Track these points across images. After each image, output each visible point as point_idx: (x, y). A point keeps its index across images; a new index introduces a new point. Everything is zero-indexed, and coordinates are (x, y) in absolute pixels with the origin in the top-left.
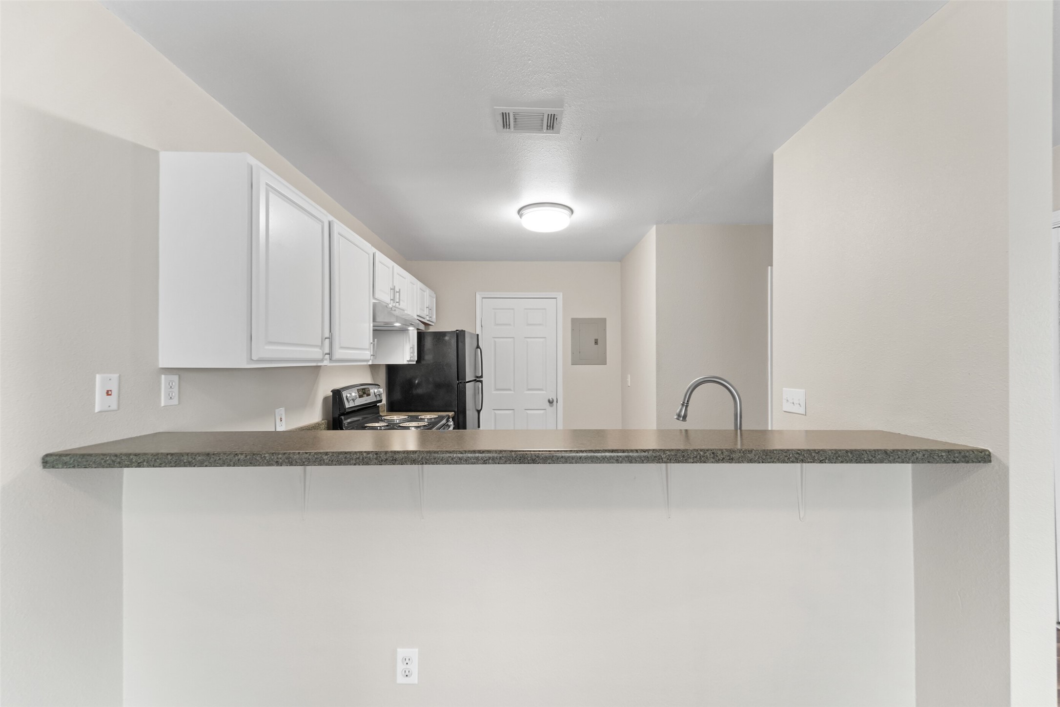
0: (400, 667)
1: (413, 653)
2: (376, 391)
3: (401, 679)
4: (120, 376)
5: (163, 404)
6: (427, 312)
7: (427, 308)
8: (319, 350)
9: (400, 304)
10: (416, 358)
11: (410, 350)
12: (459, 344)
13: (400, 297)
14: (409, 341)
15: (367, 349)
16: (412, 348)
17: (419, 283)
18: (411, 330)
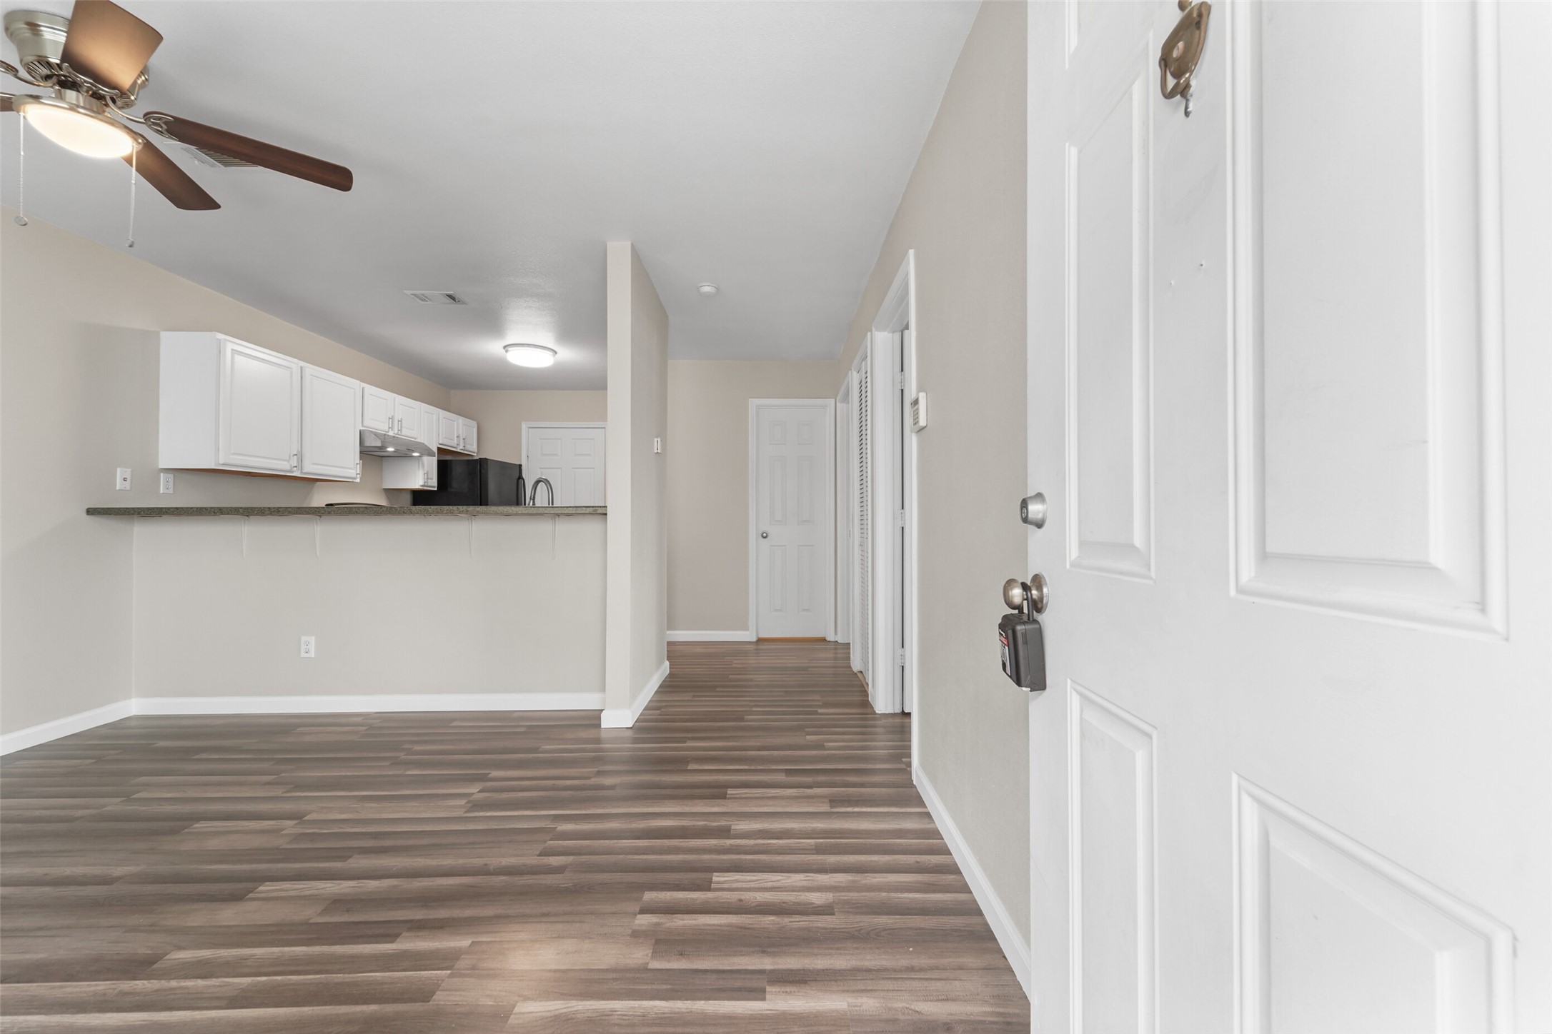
0: (303, 647)
1: (312, 640)
3: (303, 655)
4: (132, 471)
5: (161, 492)
6: (459, 441)
7: (457, 437)
8: (285, 463)
9: (405, 432)
10: (436, 484)
11: (422, 476)
12: (483, 471)
13: (403, 426)
14: (423, 467)
15: (351, 469)
16: (426, 474)
17: (442, 413)
18: (419, 456)
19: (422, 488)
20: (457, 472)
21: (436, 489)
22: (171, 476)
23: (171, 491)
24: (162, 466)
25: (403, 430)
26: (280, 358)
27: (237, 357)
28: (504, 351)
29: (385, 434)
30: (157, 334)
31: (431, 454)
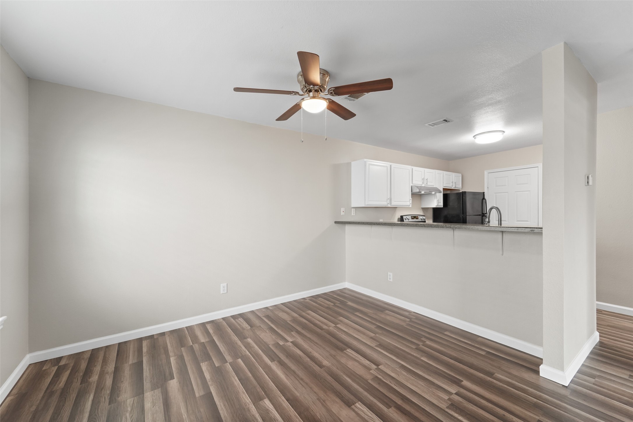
0: (389, 277)
1: (391, 274)
2: (421, 217)
3: (389, 280)
4: (345, 209)
5: (352, 215)
6: (453, 184)
7: (452, 182)
8: (386, 202)
9: (429, 184)
10: (442, 205)
11: (437, 202)
12: (464, 197)
13: (428, 181)
14: (437, 198)
15: (408, 202)
16: (438, 201)
17: (445, 172)
18: (435, 193)
19: (436, 207)
20: (452, 199)
21: (442, 207)
22: (355, 209)
23: (355, 214)
24: (352, 206)
25: (428, 183)
26: (384, 164)
27: (371, 166)
28: (474, 138)
29: (421, 186)
30: (351, 163)
31: (440, 192)
